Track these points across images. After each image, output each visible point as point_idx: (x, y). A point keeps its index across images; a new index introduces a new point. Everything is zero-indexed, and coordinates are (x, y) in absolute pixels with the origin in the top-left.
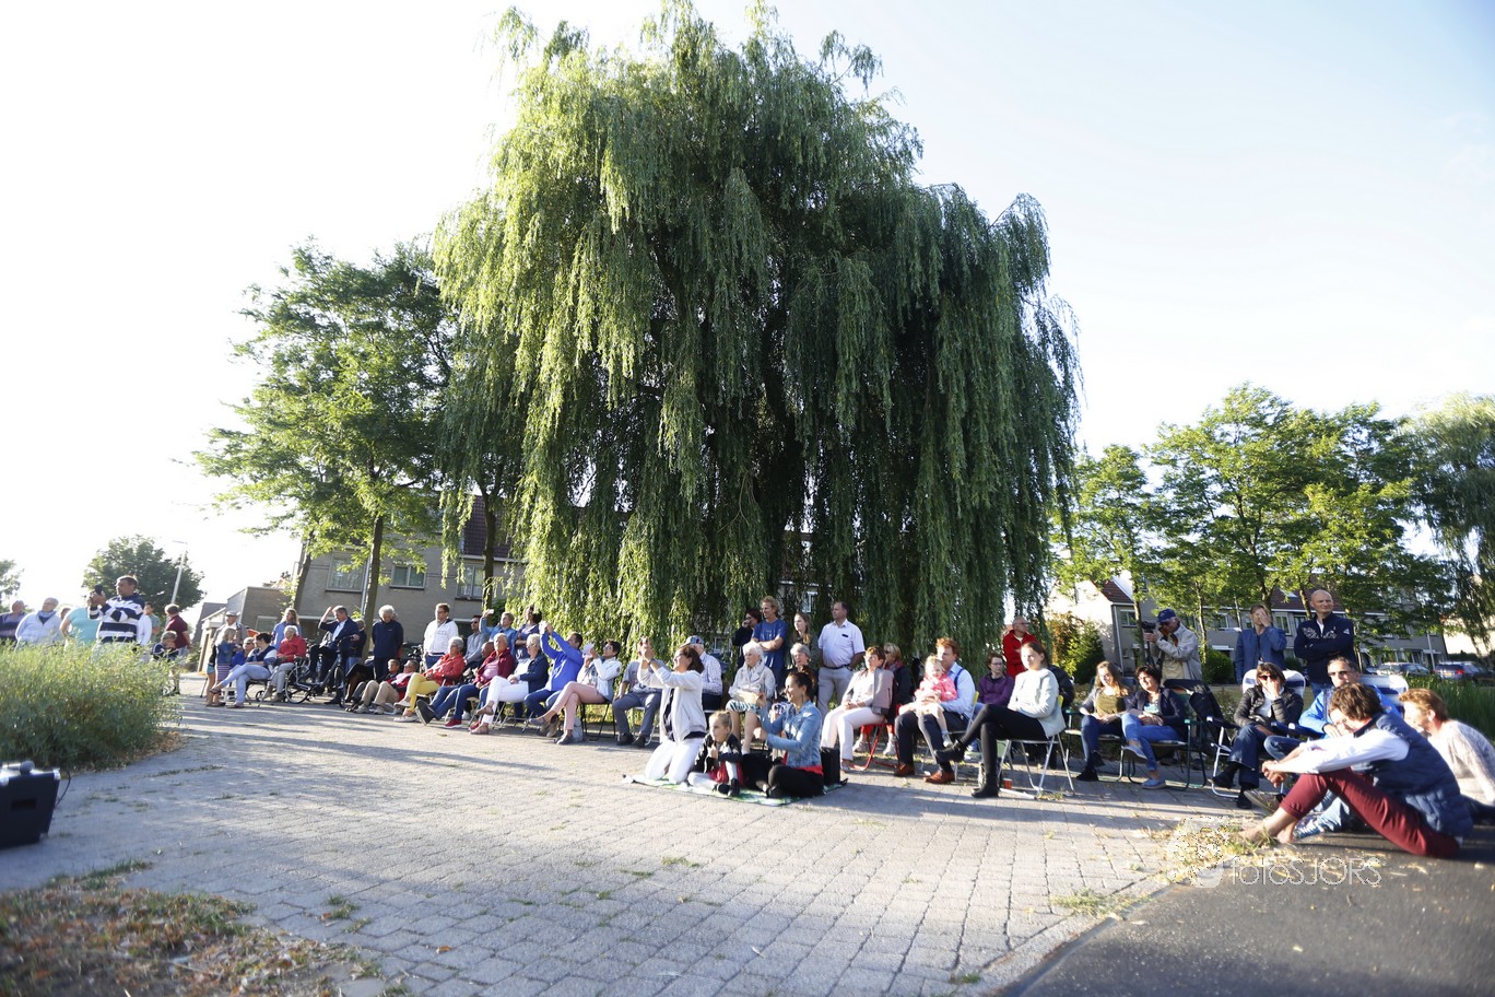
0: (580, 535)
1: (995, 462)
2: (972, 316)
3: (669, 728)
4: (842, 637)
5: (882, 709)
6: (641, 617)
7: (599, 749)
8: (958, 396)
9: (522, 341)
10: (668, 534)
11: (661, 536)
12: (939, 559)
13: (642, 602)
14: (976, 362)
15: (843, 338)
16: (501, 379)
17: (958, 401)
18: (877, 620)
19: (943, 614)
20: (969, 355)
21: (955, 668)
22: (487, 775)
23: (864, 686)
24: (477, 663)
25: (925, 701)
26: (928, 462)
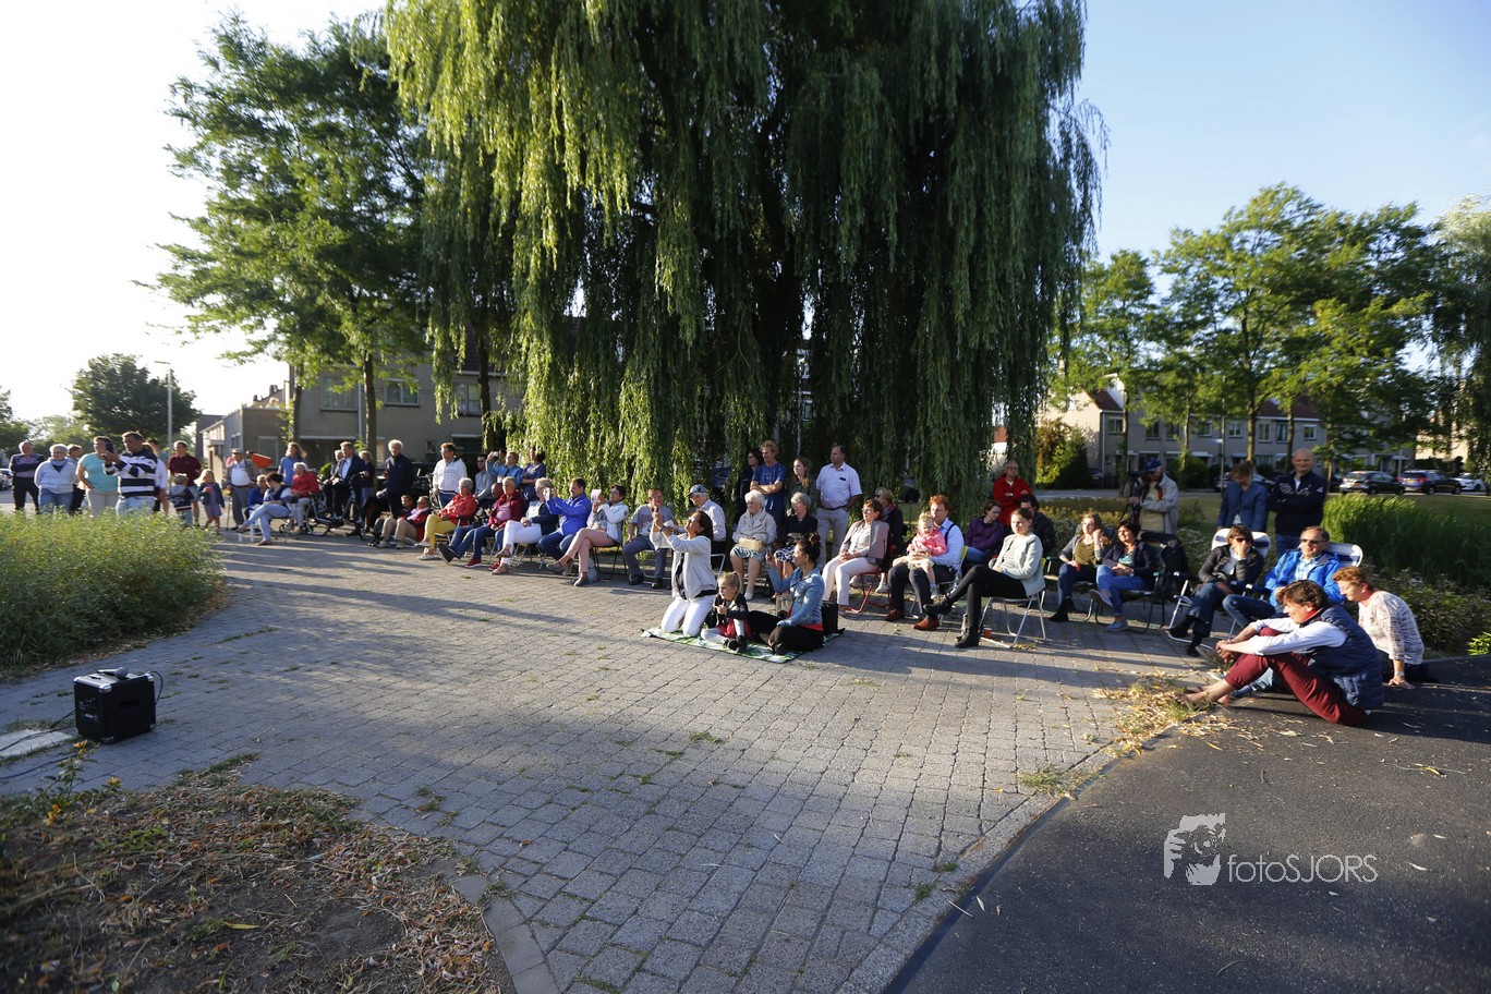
0: (576, 374)
1: (999, 302)
2: (990, 136)
3: (681, 587)
4: (839, 480)
5: (877, 560)
6: (644, 460)
7: (614, 592)
8: (967, 229)
9: (498, 162)
10: (667, 377)
11: (660, 378)
12: (938, 402)
13: (643, 446)
14: (991, 189)
15: (849, 163)
16: (478, 204)
17: (967, 235)
18: (872, 456)
19: (938, 455)
20: (983, 180)
21: (947, 523)
22: (518, 630)
23: (860, 536)
24: (487, 502)
25: (917, 557)
26: (932, 298)
